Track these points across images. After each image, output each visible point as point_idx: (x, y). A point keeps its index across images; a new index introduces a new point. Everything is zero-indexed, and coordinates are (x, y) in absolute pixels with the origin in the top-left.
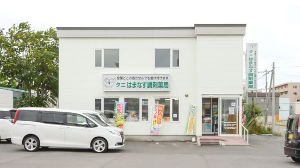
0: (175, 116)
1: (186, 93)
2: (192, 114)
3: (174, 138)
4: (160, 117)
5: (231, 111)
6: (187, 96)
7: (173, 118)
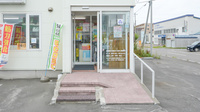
0: (34, 41)
1: (49, 7)
2: (56, 37)
3: (33, 75)
4: (7, 42)
5: (118, 34)
6: (51, 11)
7: (31, 44)
